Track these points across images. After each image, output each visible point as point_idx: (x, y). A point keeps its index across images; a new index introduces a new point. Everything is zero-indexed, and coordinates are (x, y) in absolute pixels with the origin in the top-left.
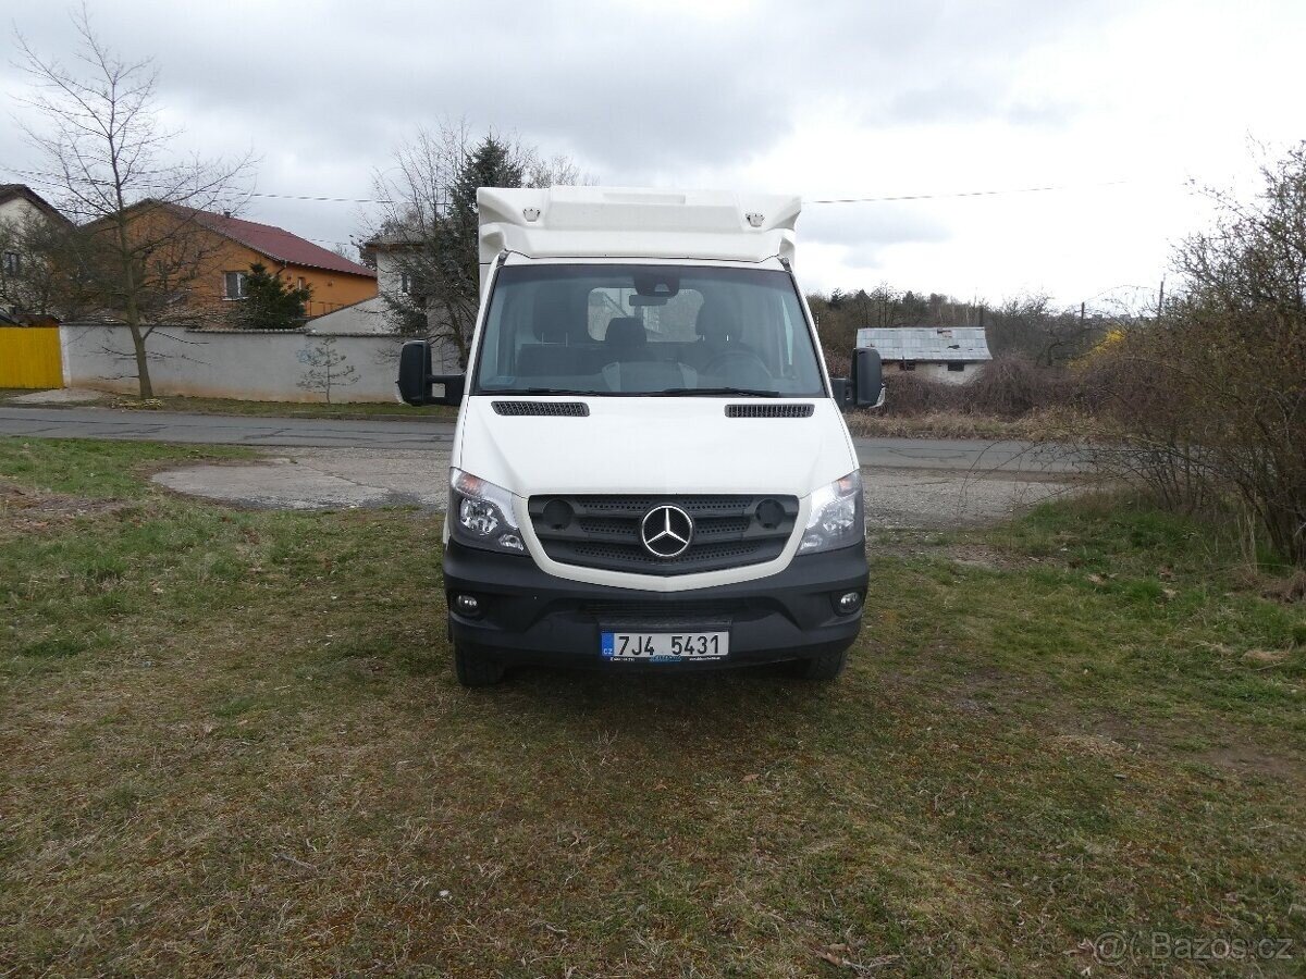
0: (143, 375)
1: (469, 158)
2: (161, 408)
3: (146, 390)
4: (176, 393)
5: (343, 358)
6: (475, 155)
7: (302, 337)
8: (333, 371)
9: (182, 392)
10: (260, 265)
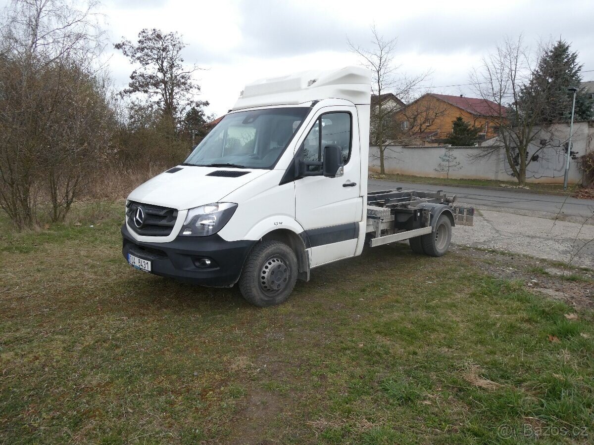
0: (382, 165)
1: (546, 53)
2: (385, 178)
3: (383, 171)
4: (396, 173)
5: (455, 158)
6: (551, 52)
7: (444, 149)
8: (451, 164)
9: (398, 173)
10: (460, 117)
